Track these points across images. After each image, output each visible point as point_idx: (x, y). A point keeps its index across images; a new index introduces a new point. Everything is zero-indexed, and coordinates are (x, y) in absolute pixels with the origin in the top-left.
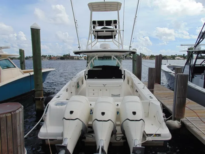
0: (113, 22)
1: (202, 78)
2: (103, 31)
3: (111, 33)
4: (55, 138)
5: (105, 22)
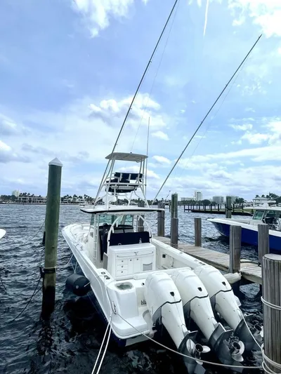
0: (138, 176)
3: (134, 187)
4: (140, 334)
5: (130, 175)
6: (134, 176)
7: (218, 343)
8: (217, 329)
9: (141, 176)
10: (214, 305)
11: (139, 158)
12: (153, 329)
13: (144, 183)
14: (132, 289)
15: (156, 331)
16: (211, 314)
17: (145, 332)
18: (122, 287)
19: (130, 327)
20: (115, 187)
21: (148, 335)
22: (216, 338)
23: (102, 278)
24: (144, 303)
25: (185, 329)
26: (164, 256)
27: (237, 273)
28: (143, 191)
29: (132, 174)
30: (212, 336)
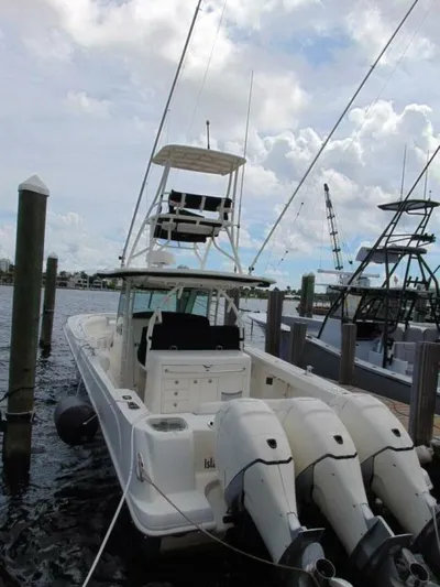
0: (223, 203)
1: (375, 350)
2: (195, 222)
3: (211, 228)
4: (194, 527)
5: (204, 200)
6: (212, 204)
7: (375, 562)
8: (374, 529)
9: (228, 203)
10: (369, 478)
11: (227, 164)
12: (226, 520)
13: (236, 223)
14: (185, 431)
15: (231, 525)
16: (360, 497)
17: (204, 526)
18: (162, 425)
19: (173, 511)
20: (169, 226)
21: (211, 531)
22: (369, 551)
23: (123, 407)
24: (209, 465)
25: (295, 524)
26: (269, 381)
27: (423, 447)
28: (231, 238)
29: (208, 199)
30: (359, 546)
